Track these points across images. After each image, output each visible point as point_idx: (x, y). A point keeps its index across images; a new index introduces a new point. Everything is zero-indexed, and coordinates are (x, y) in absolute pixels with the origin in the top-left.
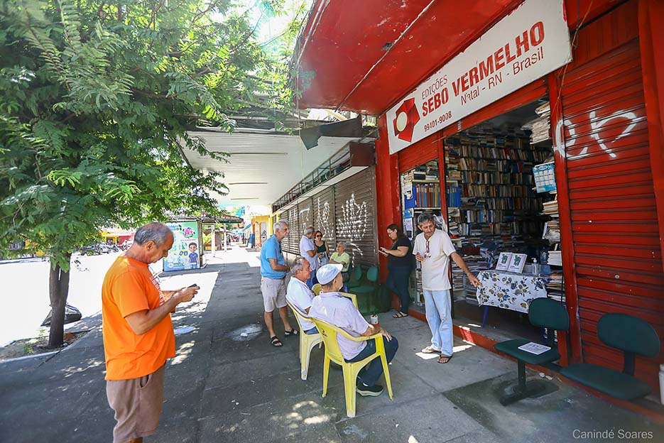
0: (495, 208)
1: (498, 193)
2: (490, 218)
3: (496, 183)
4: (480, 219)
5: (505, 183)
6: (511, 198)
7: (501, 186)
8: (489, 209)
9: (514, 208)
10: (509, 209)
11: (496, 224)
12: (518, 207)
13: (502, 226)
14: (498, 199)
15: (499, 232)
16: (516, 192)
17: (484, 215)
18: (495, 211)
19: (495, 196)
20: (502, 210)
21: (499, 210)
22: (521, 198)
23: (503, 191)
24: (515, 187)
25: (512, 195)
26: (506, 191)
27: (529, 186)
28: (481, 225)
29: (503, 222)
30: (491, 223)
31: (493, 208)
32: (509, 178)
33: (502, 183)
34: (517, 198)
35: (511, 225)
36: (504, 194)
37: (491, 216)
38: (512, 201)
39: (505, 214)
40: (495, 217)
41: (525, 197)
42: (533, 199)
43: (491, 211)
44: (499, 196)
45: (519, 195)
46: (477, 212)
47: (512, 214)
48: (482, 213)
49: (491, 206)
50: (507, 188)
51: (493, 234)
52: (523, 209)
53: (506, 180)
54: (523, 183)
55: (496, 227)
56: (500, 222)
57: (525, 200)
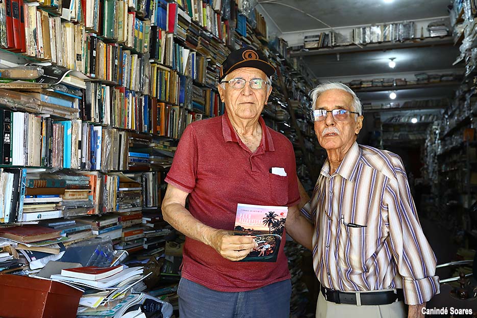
0: (107, 120)
1: (118, 70)
2: (92, 154)
3: (115, 37)
4: (61, 153)
5: (138, 50)
6: (149, 98)
7: (128, 52)
8: (93, 120)
9: (152, 132)
10: (143, 131)
11: (108, 178)
12: (161, 128)
13: (122, 183)
14: (117, 92)
15: (114, 204)
16: (159, 83)
17: (76, 139)
18: (110, 133)
19: (111, 80)
20: (128, 131)
21: (119, 129)
22: (167, 104)
23: (131, 70)
24: (158, 68)
25: (150, 91)
26: (138, 73)
27: (180, 75)
28: (61, 177)
29: (125, 172)
30: (95, 173)
31: (104, 120)
32: (149, 36)
33: (129, 45)
34: (159, 101)
35: (142, 181)
36: (133, 81)
37: (97, 147)
38: (150, 107)
39: (132, 145)
40: (108, 153)
41: (174, 105)
42: (187, 114)
43: (99, 129)
44: (122, 83)
45: (163, 95)
46: (54, 127)
47: (147, 146)
48: (69, 132)
49: (97, 112)
50: (142, 63)
51: (97, 212)
52: (169, 138)
53: (141, 41)
54: (173, 62)
55: (108, 189)
56: (119, 171)
57: (174, 111)
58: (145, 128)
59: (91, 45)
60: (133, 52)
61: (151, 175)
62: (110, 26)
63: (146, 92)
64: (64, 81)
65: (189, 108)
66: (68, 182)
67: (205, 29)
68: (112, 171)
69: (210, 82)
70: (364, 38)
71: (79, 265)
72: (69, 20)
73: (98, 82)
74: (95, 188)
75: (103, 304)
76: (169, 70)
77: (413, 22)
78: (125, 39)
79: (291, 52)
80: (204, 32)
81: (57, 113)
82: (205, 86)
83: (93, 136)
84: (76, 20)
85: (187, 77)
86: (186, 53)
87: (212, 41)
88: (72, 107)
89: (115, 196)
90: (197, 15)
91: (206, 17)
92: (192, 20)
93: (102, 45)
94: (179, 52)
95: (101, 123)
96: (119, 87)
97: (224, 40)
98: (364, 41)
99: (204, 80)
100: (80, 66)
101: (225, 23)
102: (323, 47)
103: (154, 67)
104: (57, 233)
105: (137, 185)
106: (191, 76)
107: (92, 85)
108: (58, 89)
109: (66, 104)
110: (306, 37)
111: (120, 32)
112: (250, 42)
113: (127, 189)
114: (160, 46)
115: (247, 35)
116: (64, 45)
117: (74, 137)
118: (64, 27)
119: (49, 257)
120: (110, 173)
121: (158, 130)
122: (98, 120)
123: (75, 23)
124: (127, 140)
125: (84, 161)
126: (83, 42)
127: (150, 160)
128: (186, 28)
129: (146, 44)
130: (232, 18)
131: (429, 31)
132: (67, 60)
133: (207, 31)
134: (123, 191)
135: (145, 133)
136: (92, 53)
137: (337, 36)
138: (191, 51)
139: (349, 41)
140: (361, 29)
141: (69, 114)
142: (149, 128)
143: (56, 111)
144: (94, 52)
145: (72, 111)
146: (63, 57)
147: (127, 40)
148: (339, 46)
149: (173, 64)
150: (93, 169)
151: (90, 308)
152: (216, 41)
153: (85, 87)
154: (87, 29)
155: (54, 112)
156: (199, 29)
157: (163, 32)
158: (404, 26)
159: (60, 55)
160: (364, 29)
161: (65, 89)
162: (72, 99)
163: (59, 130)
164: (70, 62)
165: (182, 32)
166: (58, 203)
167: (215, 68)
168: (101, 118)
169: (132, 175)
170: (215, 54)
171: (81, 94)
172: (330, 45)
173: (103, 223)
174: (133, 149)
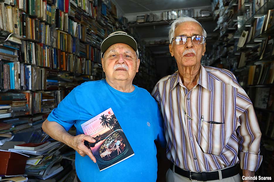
0: (34, 61)
1: (39, 34)
2: (26, 81)
3: (36, 15)
4: (9, 81)
5: (49, 22)
6: (56, 50)
7: (43, 23)
8: (26, 62)
9: (59, 68)
10: (54, 68)
11: (36, 94)
12: (63, 66)
13: (44, 96)
14: (39, 46)
15: (40, 109)
16: (61, 41)
17: (17, 73)
18: (36, 69)
19: (35, 39)
20: (46, 68)
21: (41, 67)
22: (66, 53)
23: (45, 34)
24: (60, 33)
25: (57, 45)
26: (50, 35)
27: (73, 37)
28: (9, 94)
29: (45, 91)
30: (29, 92)
31: (32, 62)
32: (55, 15)
33: (44, 20)
34: (62, 51)
35: (54, 95)
36: (47, 40)
37: (29, 77)
38: (57, 55)
39: (48, 76)
40: (35, 80)
41: (70, 53)
42: (77, 58)
43: (30, 67)
44: (41, 41)
45: (64, 48)
46: (4, 66)
47: (57, 76)
48: (13, 69)
49: (28, 57)
50: (51, 30)
51: (31, 113)
52: (68, 71)
53: (50, 17)
54: (68, 30)
55: (36, 100)
56: (42, 90)
57: (70, 56)
58: (55, 66)
59: (23, 19)
60: (46, 24)
61: (59, 92)
62: (33, 9)
63: (55, 46)
64: (9, 40)
65: (78, 55)
66: (14, 97)
67: (85, 11)
68: (38, 90)
69: (89, 40)
70: (168, 17)
71: (23, 143)
72: (9, 4)
73: (28, 41)
74: (29, 100)
75: (40, 163)
76: (66, 34)
77: (193, 9)
78: (42, 16)
79: (130, 25)
80: (85, 13)
81: (5, 58)
82: (86, 43)
83: (26, 71)
84: (13, 4)
85: (76, 38)
86: (75, 24)
87: (89, 18)
88: (14, 54)
89: (40, 104)
90: (80, 3)
91: (85, 5)
92: (78, 6)
93: (29, 19)
94: (71, 24)
95: (30, 64)
96: (39, 43)
97: (95, 17)
98: (168, 19)
99: (85, 39)
100: (17, 31)
101: (95, 8)
102: (147, 22)
103: (58, 32)
104: (9, 126)
105: (52, 97)
106: (78, 37)
107: (24, 42)
108: (5, 44)
109: (10, 53)
110: (138, 17)
111: (39, 12)
112: (108, 19)
113: (46, 100)
114: (61, 20)
115: (107, 15)
116: (7, 19)
117: (16, 71)
118: (7, 8)
119: (6, 139)
120: (37, 91)
121: (62, 67)
122: (28, 62)
123: (13, 6)
124: (46, 73)
125: (22, 85)
126: (18, 18)
127: (59, 84)
128: (75, 10)
129: (53, 19)
130: (99, 6)
131: (201, 13)
132: (9, 28)
133: (86, 12)
134: (45, 101)
135: (55, 69)
136: (23, 24)
137: (154, 16)
138: (78, 23)
139: (160, 19)
140: (166, 13)
141: (12, 58)
142: (57, 66)
143: (4, 57)
144: (25, 23)
145: (14, 57)
146: (6, 26)
147: (43, 16)
148: (155, 21)
149: (69, 31)
150: (27, 89)
151: (32, 166)
152: (91, 18)
153: (21, 43)
154: (20, 10)
155: (4, 58)
156: (81, 11)
157: (62, 13)
158: (189, 11)
159: (5, 25)
160: (168, 12)
161: (9, 44)
162: (13, 50)
163: (7, 68)
164: (11, 28)
165: (73, 13)
166: (9, 109)
167: (91, 33)
168: (30, 61)
169: (49, 92)
170: (90, 25)
171: (18, 47)
172: (150, 21)
173: (34, 119)
174: (49, 77)
